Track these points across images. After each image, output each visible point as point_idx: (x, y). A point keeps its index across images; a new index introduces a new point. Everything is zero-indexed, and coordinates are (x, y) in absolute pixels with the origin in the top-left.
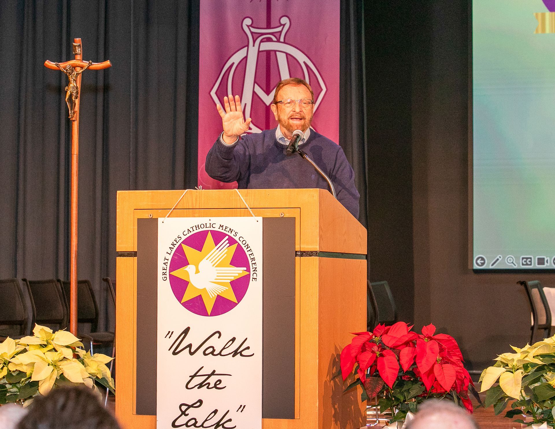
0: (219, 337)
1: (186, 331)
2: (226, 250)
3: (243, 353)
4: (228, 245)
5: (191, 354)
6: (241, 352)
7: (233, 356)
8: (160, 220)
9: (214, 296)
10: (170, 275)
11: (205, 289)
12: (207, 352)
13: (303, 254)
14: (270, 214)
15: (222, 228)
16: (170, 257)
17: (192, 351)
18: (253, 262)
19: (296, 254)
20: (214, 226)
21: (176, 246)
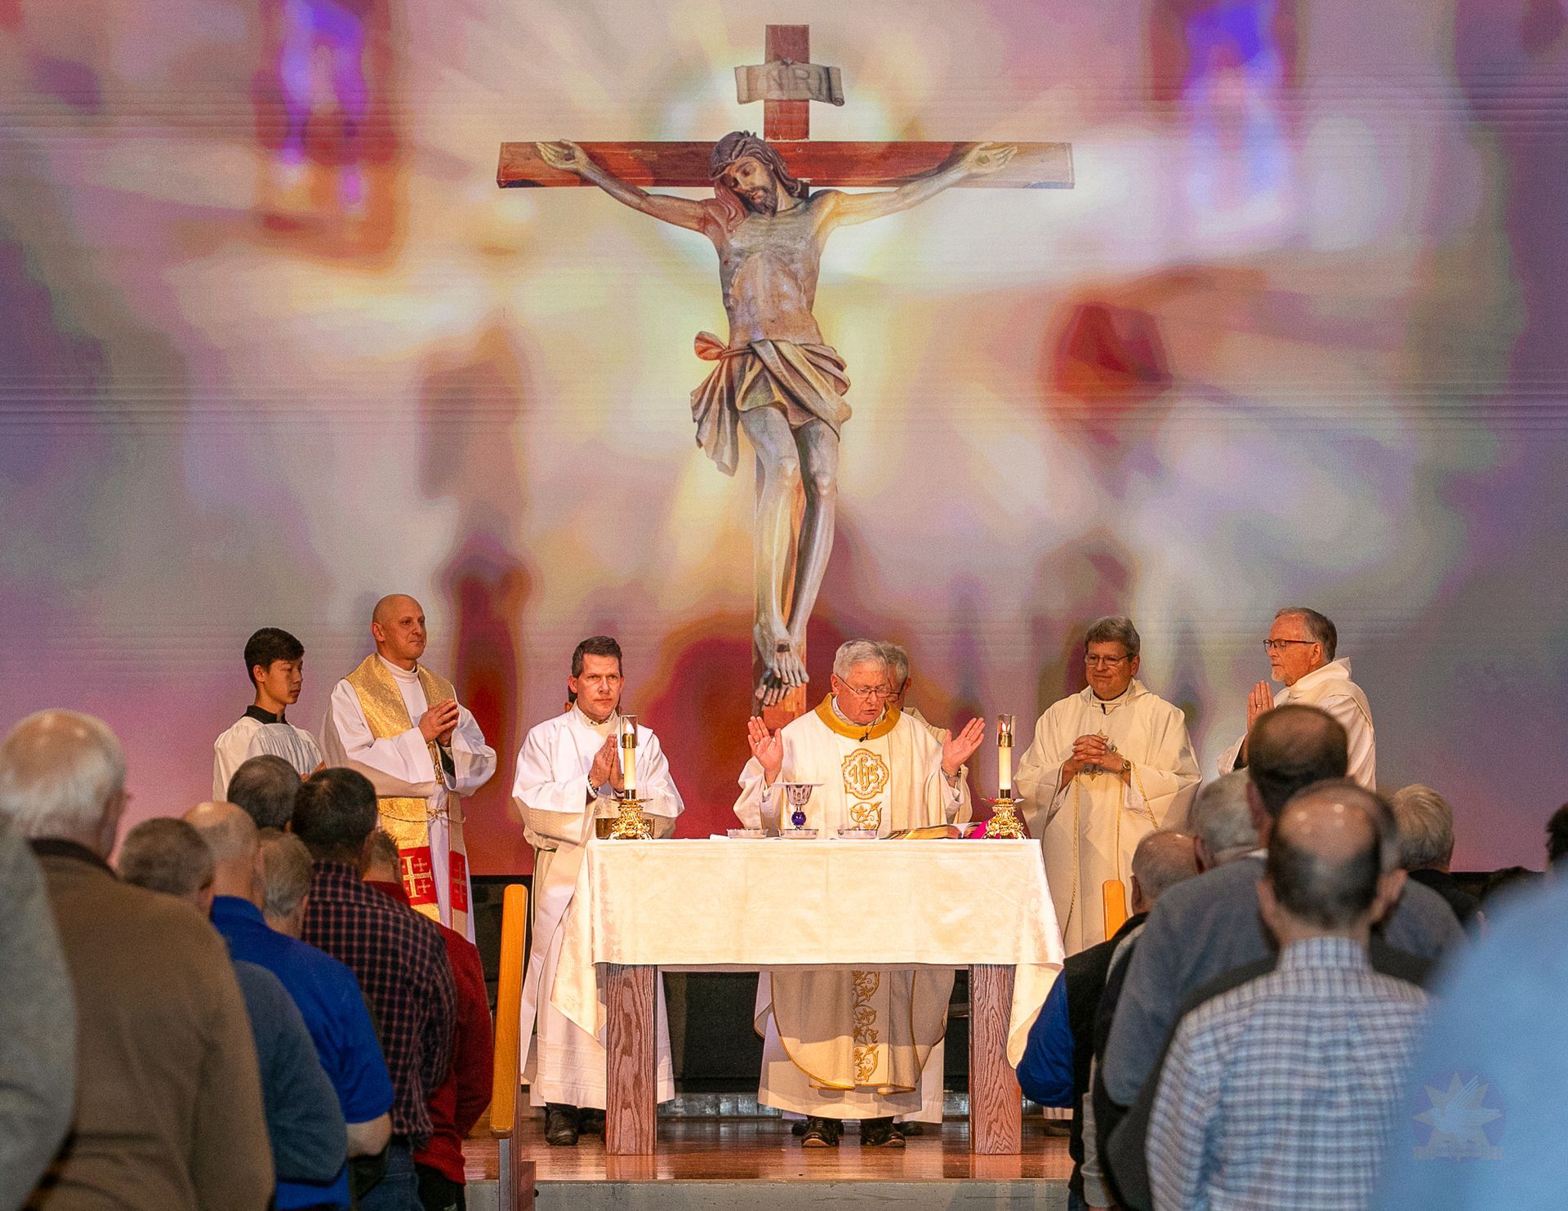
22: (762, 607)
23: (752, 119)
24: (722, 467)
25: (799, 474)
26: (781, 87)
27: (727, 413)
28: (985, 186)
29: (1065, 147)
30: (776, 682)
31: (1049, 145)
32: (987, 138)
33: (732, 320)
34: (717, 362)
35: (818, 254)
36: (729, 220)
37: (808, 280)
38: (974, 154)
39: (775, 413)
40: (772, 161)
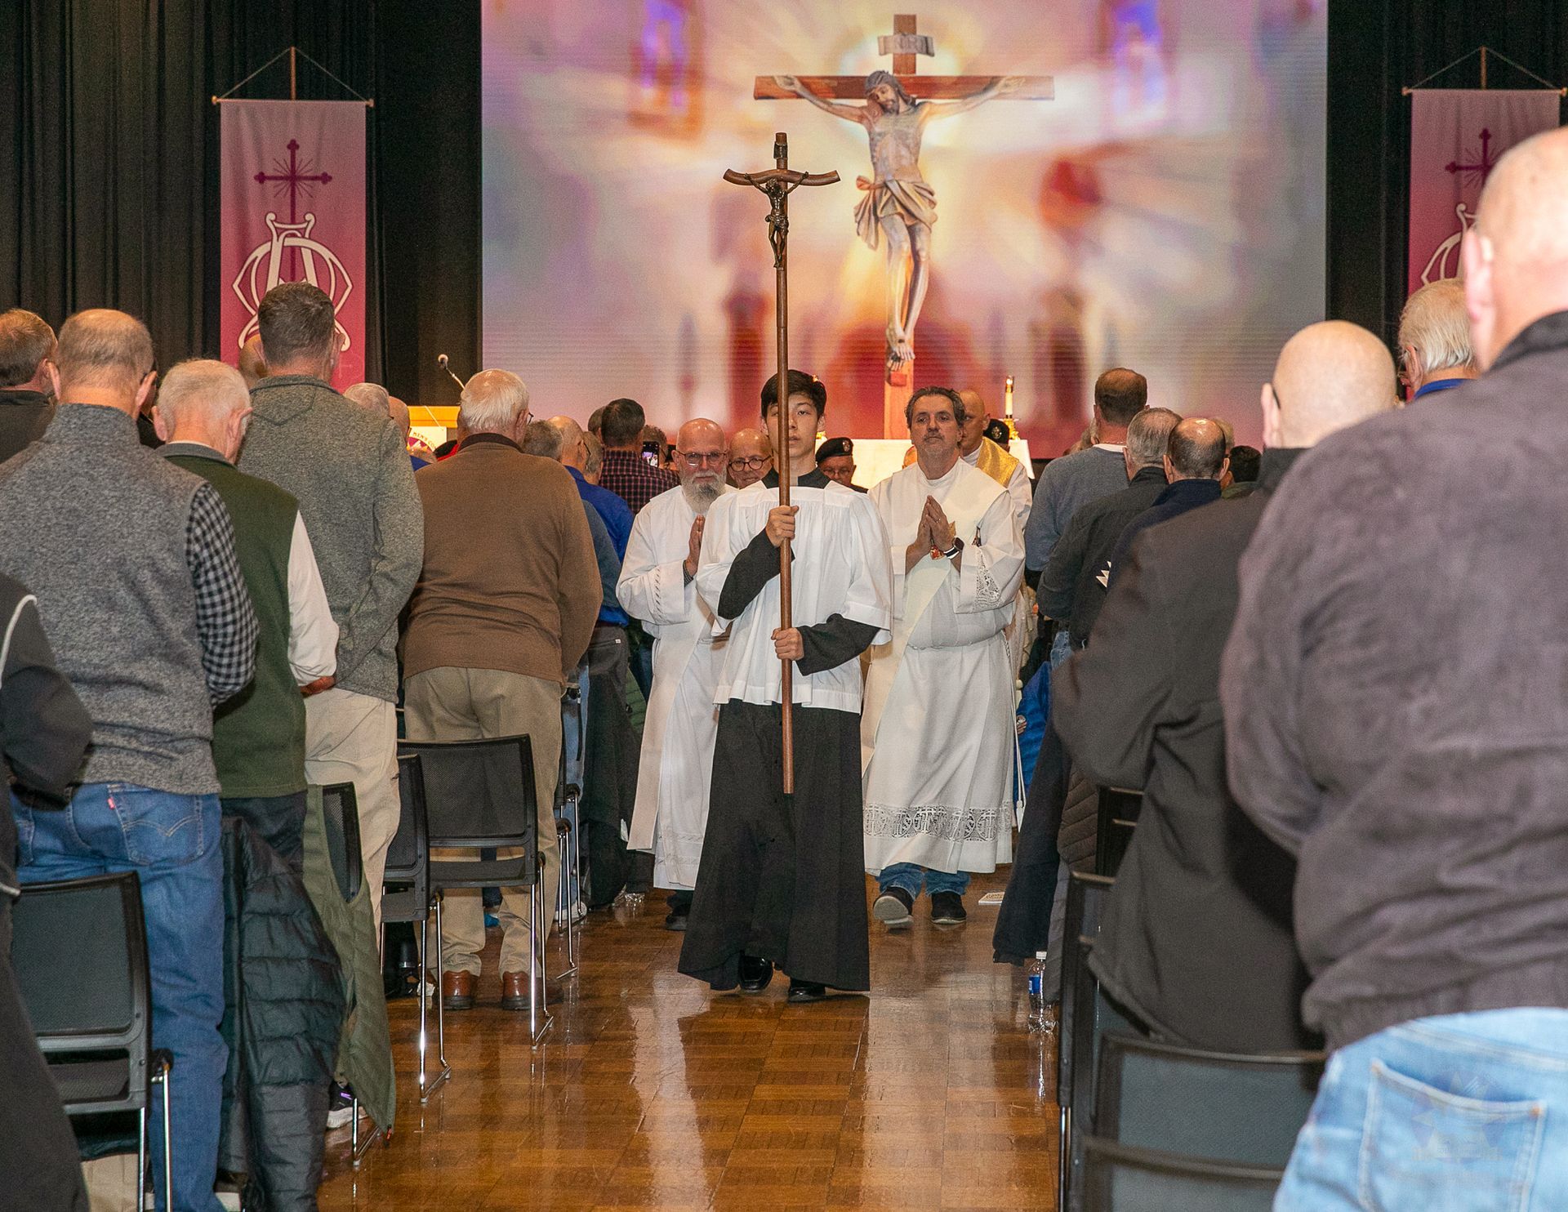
22: (891, 319)
23: (886, 64)
24: (871, 246)
25: (910, 250)
26: (902, 47)
27: (873, 217)
28: (1007, 99)
29: (1050, 78)
30: (898, 359)
31: (1042, 77)
32: (1009, 74)
33: (876, 169)
34: (867, 192)
35: (920, 135)
36: (874, 117)
37: (915, 148)
38: (1002, 82)
39: (898, 218)
40: (897, 86)
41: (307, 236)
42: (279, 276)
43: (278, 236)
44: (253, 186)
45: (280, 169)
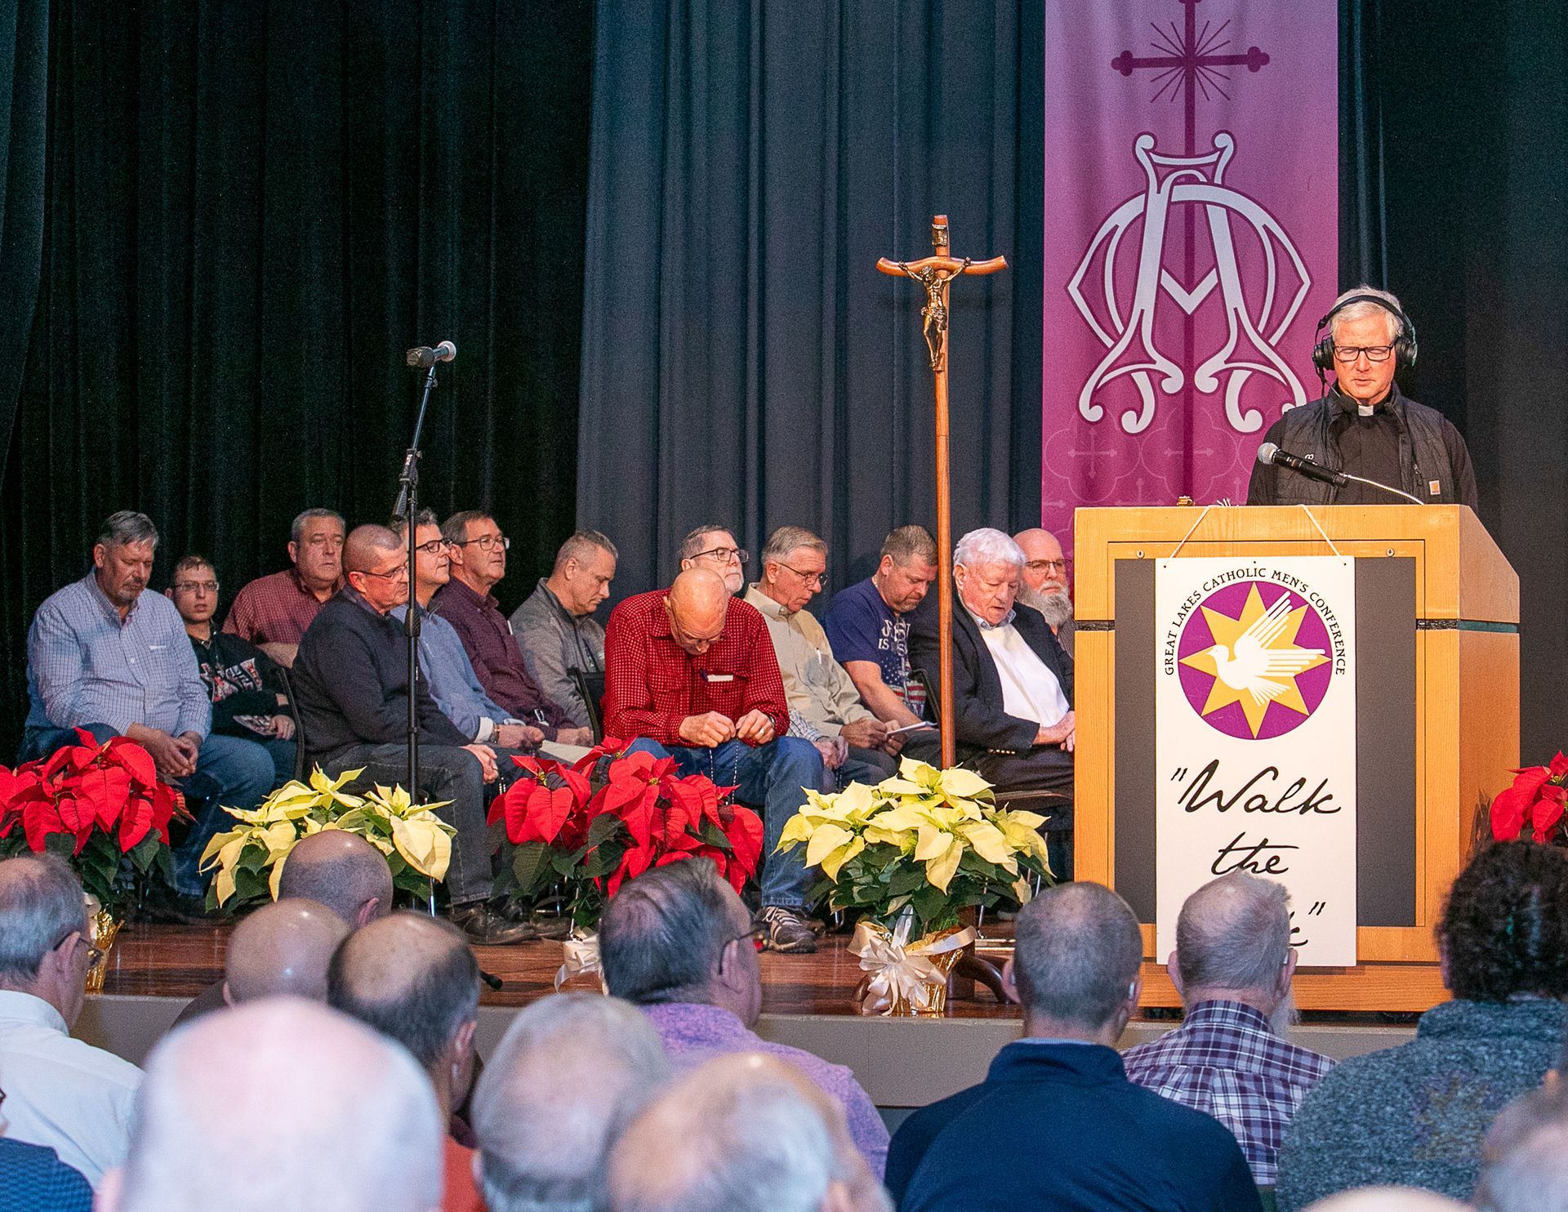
0: (1274, 778)
1: (1212, 768)
2: (1287, 618)
3: (1320, 807)
4: (1290, 607)
5: (1222, 809)
6: (1315, 805)
7: (1301, 813)
8: (1159, 563)
9: (1263, 702)
10: (1179, 663)
11: (1247, 689)
12: (1251, 806)
13: (1429, 624)
14: (1367, 551)
15: (1276, 577)
16: (1179, 631)
17: (1224, 804)
18: (1338, 639)
19: (1417, 624)
20: (1262, 573)
21: (1191, 611)
41: (1218, 180)
42: (1162, 266)
43: (1160, 184)
44: (1109, 80)
45: (1164, 44)
